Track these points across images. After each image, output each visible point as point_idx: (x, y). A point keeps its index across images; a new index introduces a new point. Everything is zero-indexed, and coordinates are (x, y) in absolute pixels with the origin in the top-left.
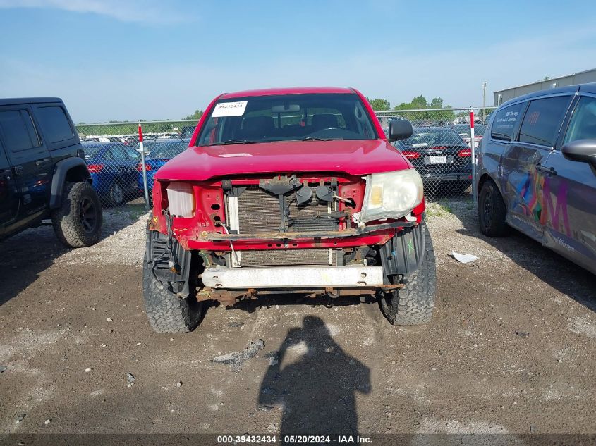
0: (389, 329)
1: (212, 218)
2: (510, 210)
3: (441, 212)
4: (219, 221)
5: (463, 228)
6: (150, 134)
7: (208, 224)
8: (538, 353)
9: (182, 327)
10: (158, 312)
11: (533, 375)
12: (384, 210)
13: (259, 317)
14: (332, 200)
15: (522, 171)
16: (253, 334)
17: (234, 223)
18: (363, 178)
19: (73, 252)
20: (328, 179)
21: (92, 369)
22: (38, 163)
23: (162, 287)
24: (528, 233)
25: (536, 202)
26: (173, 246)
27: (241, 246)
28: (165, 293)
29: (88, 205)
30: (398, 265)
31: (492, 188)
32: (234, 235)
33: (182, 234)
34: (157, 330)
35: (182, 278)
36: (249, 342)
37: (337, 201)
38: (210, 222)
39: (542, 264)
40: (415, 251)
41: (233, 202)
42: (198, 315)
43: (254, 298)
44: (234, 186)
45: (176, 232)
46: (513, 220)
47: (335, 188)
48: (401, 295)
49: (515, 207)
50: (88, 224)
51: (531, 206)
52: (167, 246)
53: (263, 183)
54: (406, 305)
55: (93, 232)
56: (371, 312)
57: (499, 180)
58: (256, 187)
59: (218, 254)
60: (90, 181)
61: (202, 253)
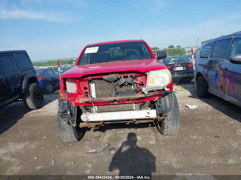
0: (161, 137)
1: (84, 93)
2: (210, 86)
3: (181, 89)
4: (88, 94)
5: (191, 95)
6: (64, 65)
7: (83, 95)
8: (225, 144)
9: (75, 139)
10: (64, 133)
11: (223, 154)
12: (155, 86)
13: (107, 134)
14: (133, 83)
15: (214, 70)
16: (104, 141)
17: (94, 94)
18: (146, 73)
19: (32, 112)
20: (132, 74)
21: (38, 158)
22: (16, 76)
23: (65, 123)
24: (218, 95)
25: (220, 82)
26: (69, 105)
27: (97, 104)
28: (67, 125)
29: (38, 93)
30: (163, 110)
31: (202, 78)
32: (94, 99)
33: (72, 100)
34: (64, 141)
35: (73, 119)
36: (102, 144)
37: (136, 84)
38: (84, 95)
39: (225, 108)
40: (170, 103)
41: (93, 86)
42: (81, 134)
43: (103, 125)
44: (93, 79)
45: (70, 99)
46: (211, 90)
47: (134, 78)
48: (165, 122)
49: (212, 85)
50: (38, 100)
51: (219, 84)
52: (66, 106)
53: (105, 77)
54: (168, 126)
55: (40, 103)
56: (153, 130)
57: (205, 74)
58: (102, 79)
59: (87, 108)
60: (38, 83)
61: (81, 107)
